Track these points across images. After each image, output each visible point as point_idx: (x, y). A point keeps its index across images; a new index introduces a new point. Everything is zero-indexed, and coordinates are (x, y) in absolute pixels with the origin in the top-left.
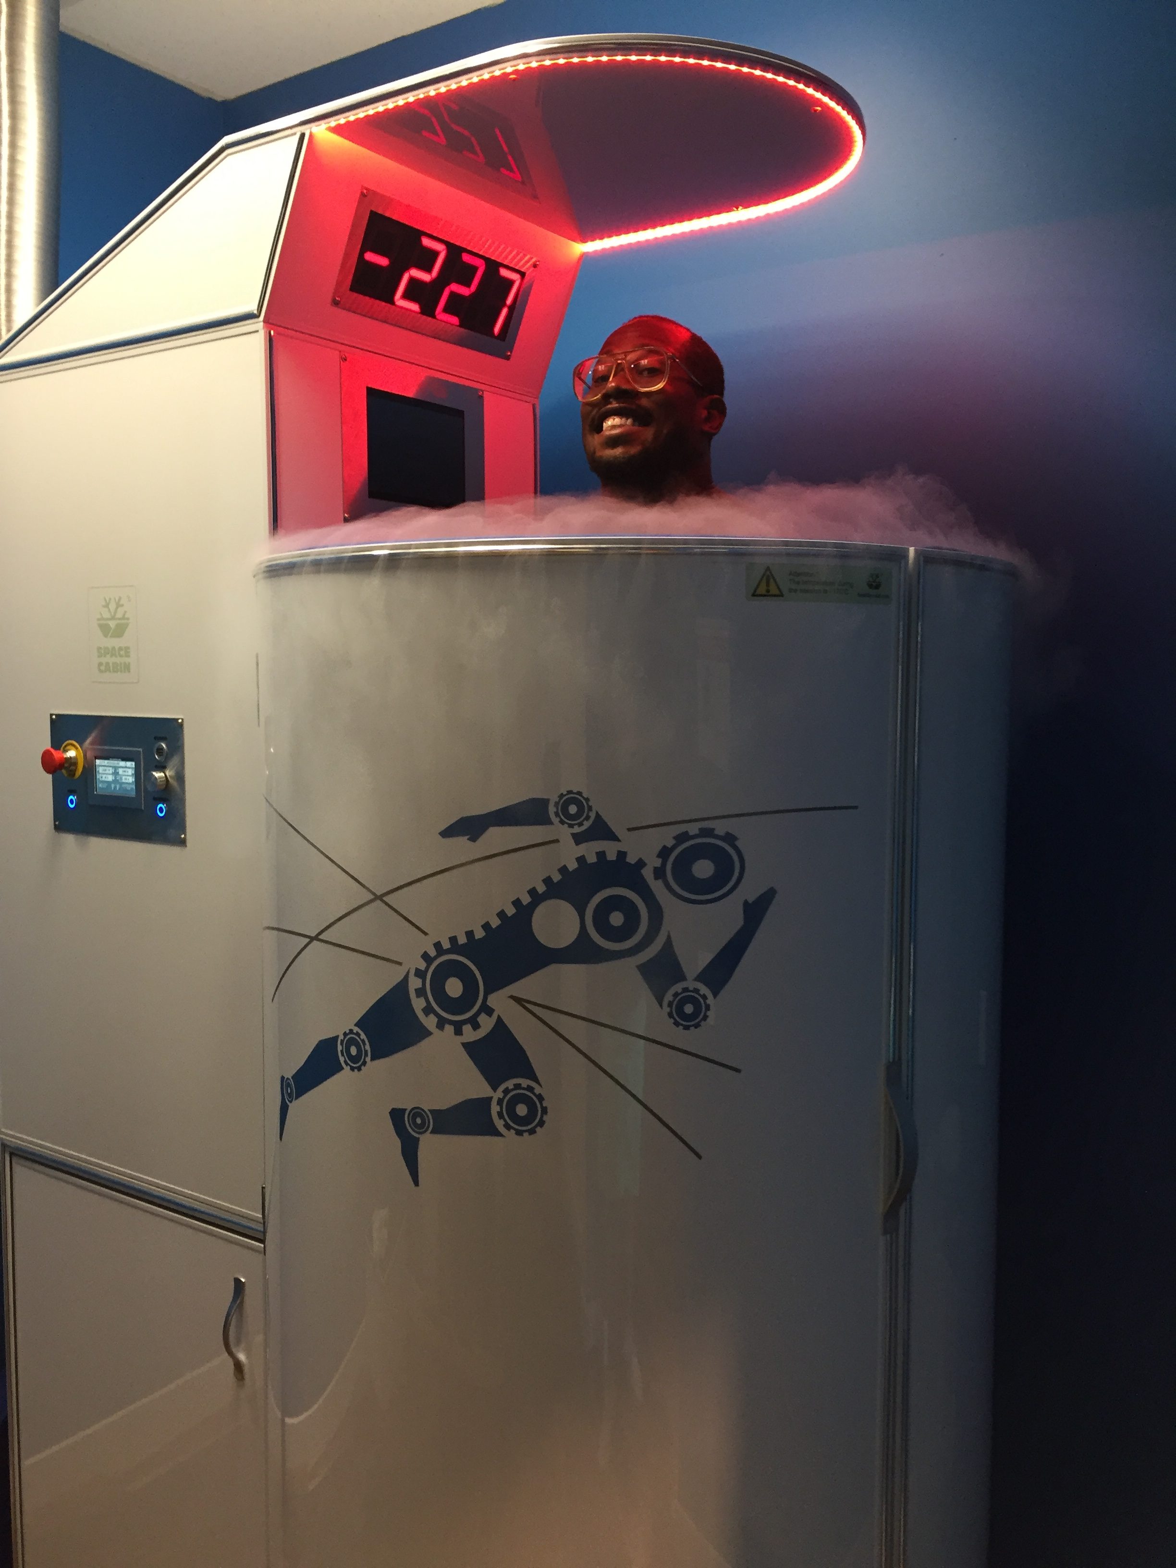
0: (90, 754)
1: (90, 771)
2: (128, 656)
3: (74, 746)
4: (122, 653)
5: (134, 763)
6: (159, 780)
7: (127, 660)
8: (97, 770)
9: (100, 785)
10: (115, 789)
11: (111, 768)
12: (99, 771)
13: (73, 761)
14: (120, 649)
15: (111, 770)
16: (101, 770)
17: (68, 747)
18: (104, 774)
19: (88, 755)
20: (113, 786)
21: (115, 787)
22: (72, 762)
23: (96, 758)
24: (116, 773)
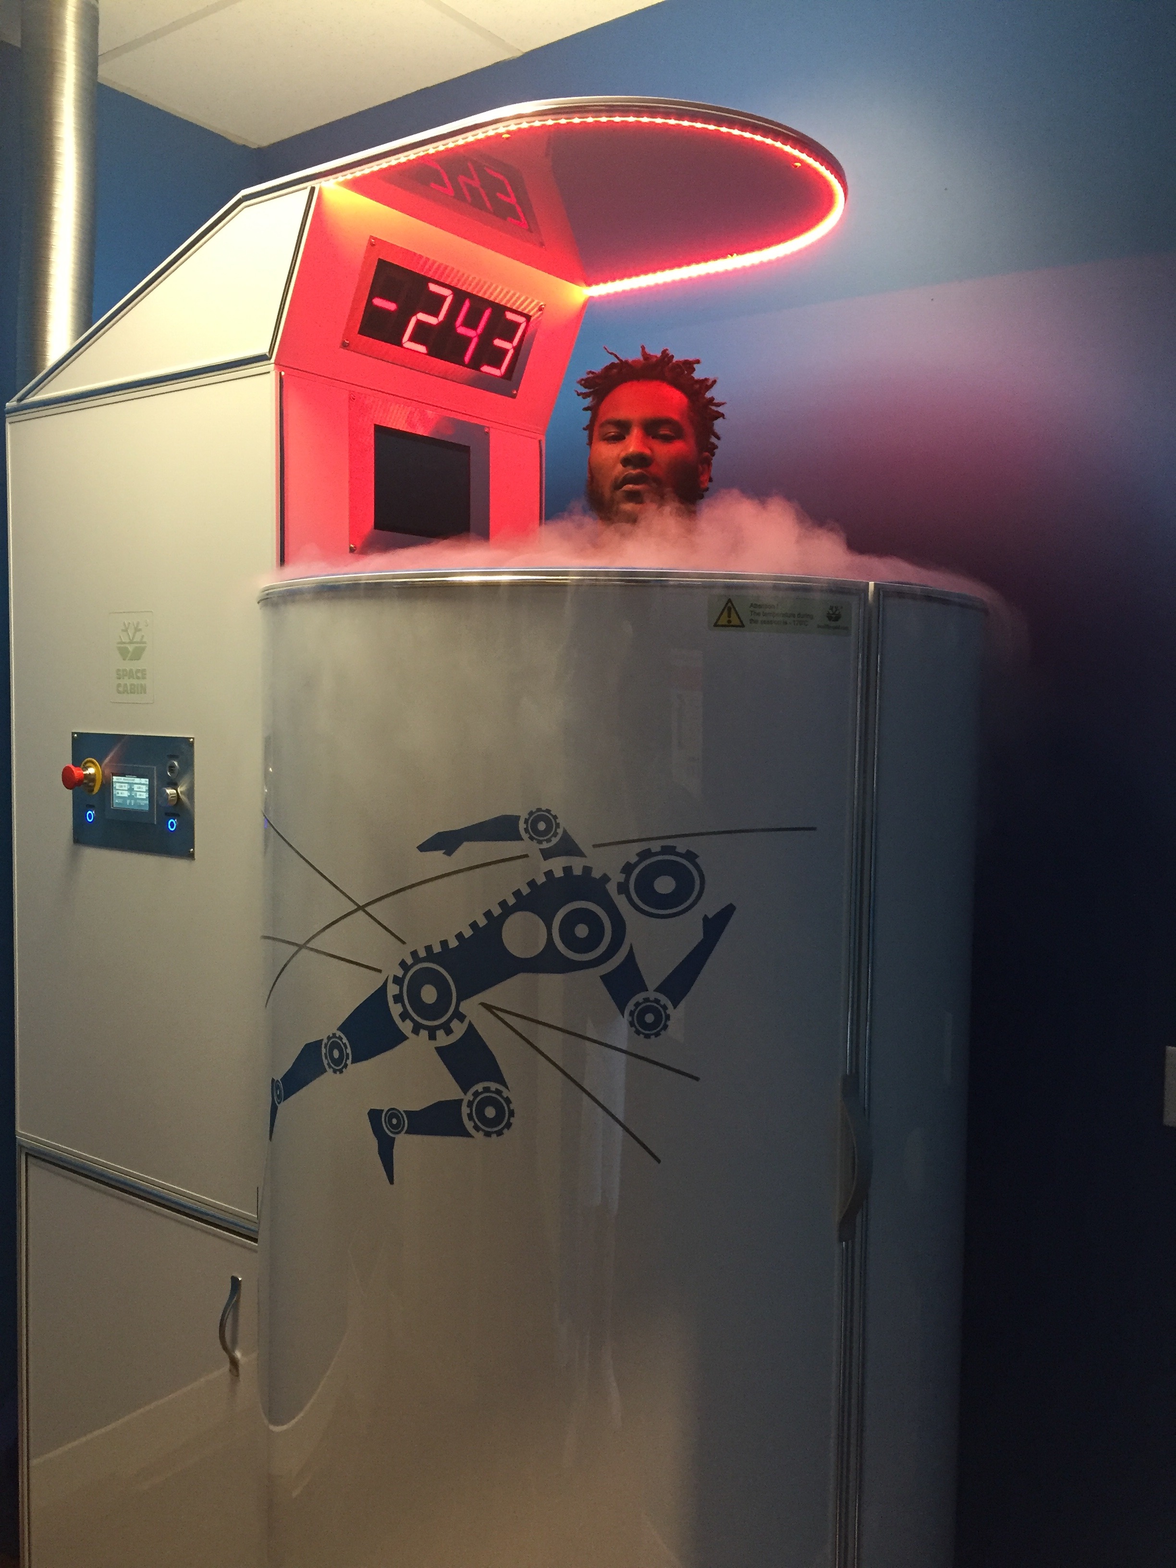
0: (107, 771)
1: (107, 786)
2: (144, 678)
3: (93, 763)
4: (139, 675)
5: (148, 780)
6: (170, 797)
7: (142, 682)
8: (114, 786)
9: (117, 801)
10: (130, 804)
11: (126, 785)
12: (115, 787)
13: (93, 777)
14: (138, 671)
15: (126, 787)
16: (117, 786)
17: (88, 765)
18: (120, 790)
19: (106, 772)
20: (128, 802)
21: (130, 803)
22: (91, 778)
23: (114, 775)
24: (131, 790)
